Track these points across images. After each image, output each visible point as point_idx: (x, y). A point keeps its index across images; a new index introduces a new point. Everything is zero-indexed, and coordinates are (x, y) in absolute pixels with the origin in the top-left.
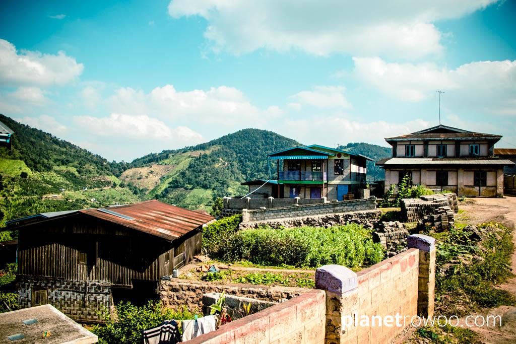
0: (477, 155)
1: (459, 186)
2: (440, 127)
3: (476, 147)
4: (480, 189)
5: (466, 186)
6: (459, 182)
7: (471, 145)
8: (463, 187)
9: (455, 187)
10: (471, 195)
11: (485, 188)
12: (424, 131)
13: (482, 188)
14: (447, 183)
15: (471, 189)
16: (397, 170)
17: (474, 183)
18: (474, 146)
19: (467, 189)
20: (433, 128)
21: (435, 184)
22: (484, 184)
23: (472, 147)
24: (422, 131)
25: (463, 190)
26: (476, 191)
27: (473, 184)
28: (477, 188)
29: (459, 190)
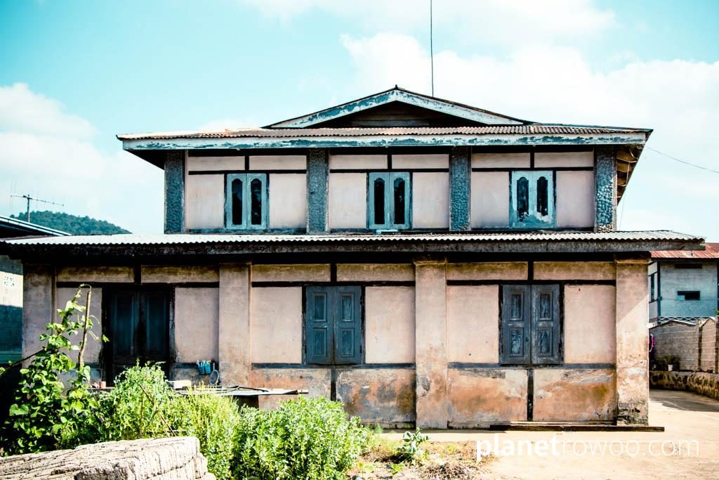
0: (545, 219)
1: (421, 370)
2: (393, 98)
3: (542, 184)
4: (531, 382)
5: (459, 366)
6: (421, 346)
7: (517, 176)
8: (445, 373)
9: (403, 375)
10: (487, 418)
11: (555, 375)
12: (322, 113)
13: (543, 377)
14: (362, 351)
15: (486, 382)
16: (94, 278)
17: (502, 350)
18: (533, 179)
19: (466, 381)
20: (363, 101)
21: (297, 357)
22: (553, 353)
23: (523, 184)
24: (314, 116)
25: (443, 389)
26: (514, 393)
27: (494, 357)
28: (517, 377)
29: (420, 390)
